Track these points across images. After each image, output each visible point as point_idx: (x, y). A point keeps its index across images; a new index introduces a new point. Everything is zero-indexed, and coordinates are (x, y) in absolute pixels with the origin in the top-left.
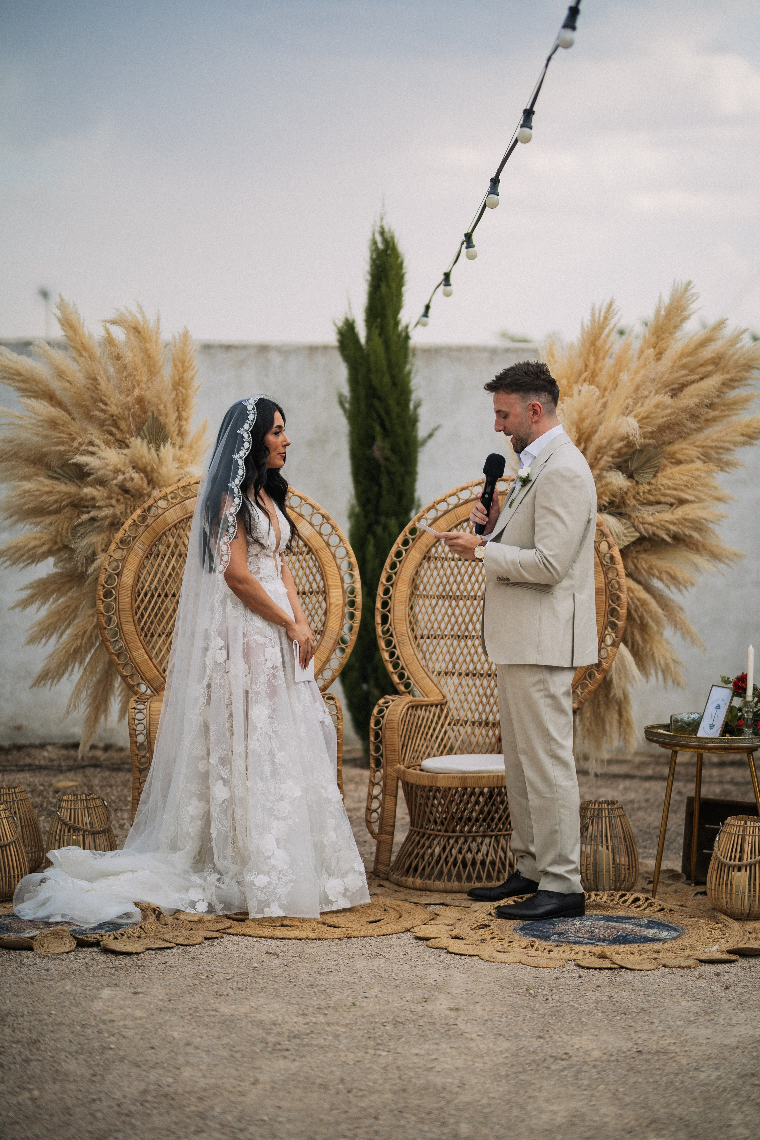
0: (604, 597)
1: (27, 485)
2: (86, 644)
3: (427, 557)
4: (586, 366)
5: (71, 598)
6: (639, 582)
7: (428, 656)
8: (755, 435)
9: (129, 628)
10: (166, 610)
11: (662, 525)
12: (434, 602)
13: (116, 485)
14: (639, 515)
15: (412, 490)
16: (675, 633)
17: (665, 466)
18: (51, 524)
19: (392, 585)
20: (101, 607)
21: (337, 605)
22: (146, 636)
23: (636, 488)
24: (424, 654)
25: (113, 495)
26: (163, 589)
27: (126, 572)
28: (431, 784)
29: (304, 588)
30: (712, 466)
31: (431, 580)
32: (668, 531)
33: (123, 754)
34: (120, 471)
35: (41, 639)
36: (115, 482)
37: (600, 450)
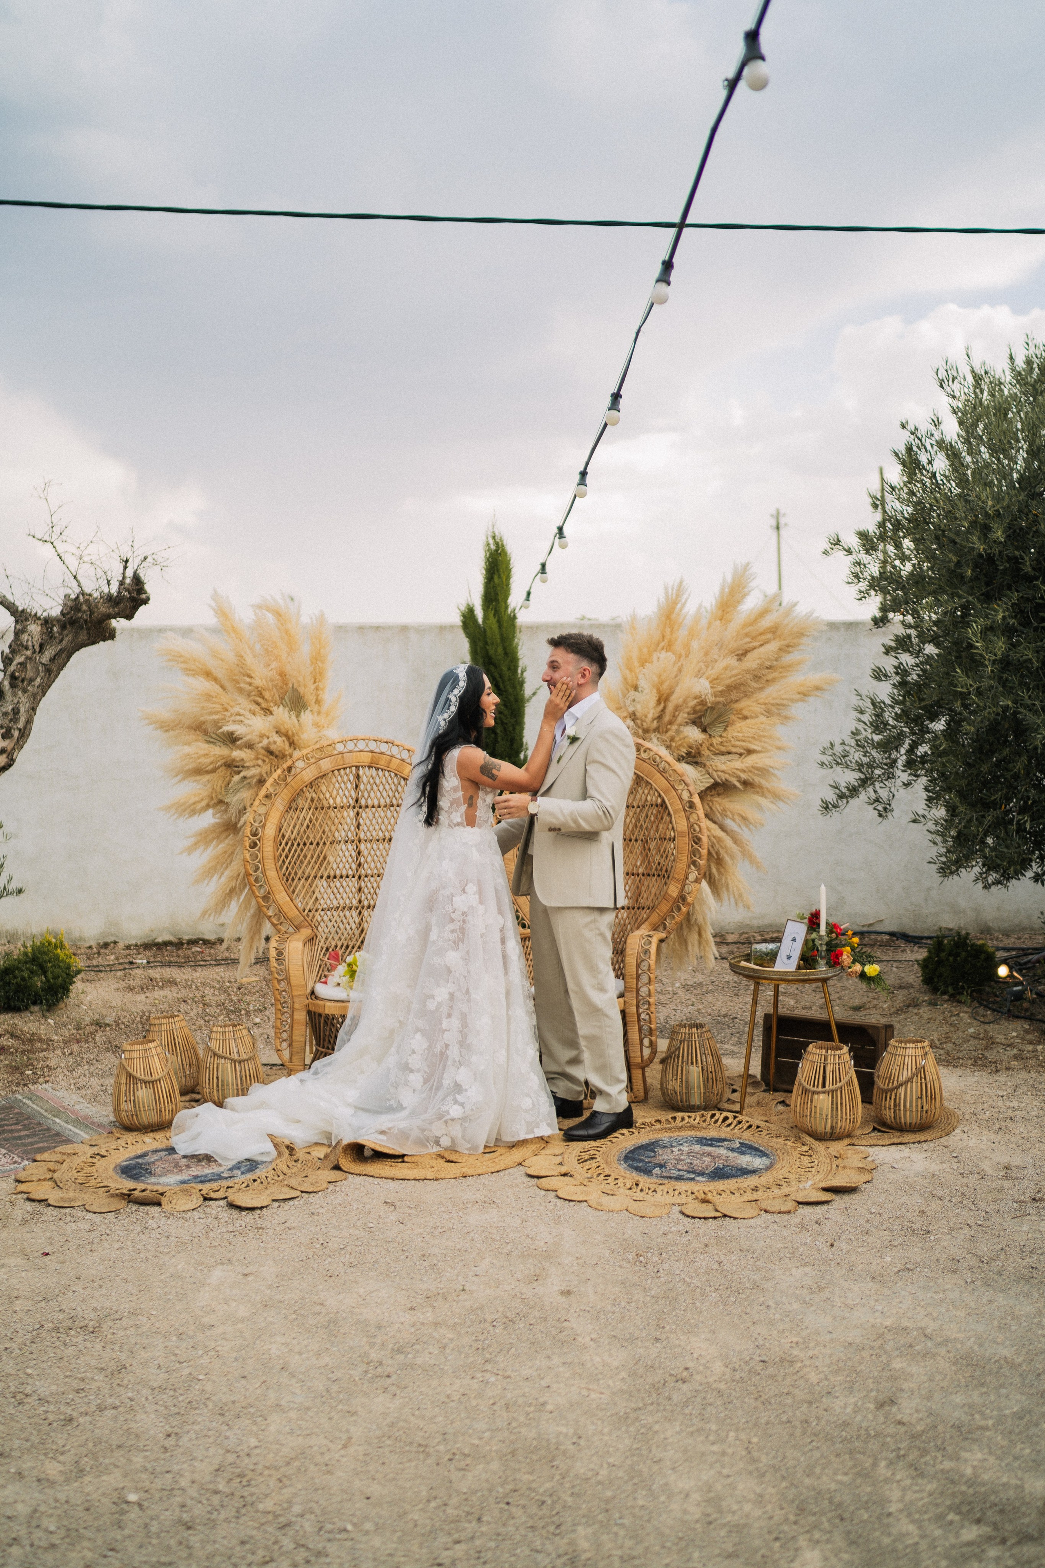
0: (687, 839)
1: (187, 749)
2: (240, 885)
4: (663, 637)
5: (227, 845)
6: (716, 823)
8: (809, 693)
9: (272, 874)
10: (305, 857)
11: (733, 772)
13: (262, 748)
14: (713, 763)
16: (744, 864)
17: (734, 721)
18: (208, 781)
22: (287, 880)
23: (710, 740)
25: (260, 756)
26: (302, 838)
27: (268, 825)
30: (775, 719)
32: (737, 777)
34: (265, 735)
35: (204, 880)
36: (261, 745)
37: (677, 708)
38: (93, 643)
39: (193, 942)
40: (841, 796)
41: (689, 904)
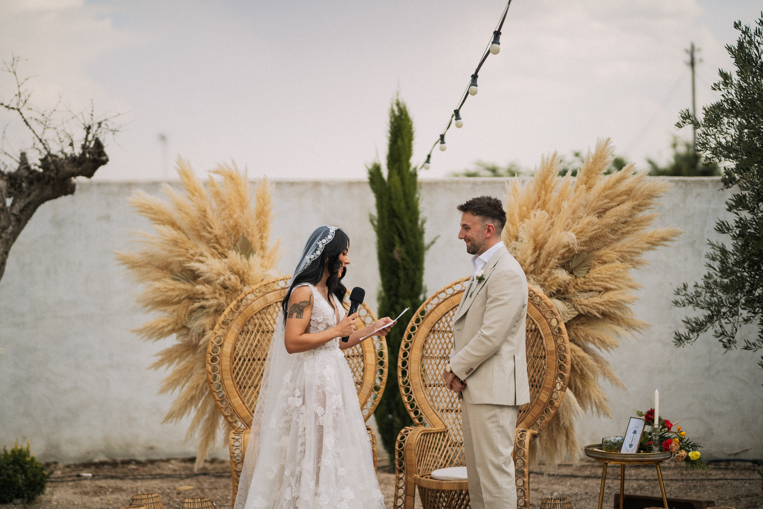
0: (555, 357)
1: (157, 284)
2: (199, 393)
3: (432, 331)
4: (539, 197)
5: (189, 362)
6: (579, 346)
7: (434, 398)
8: (656, 243)
9: (229, 382)
10: (254, 370)
11: (594, 306)
12: (438, 361)
13: (219, 284)
14: (578, 299)
15: (420, 280)
16: (604, 380)
17: (595, 265)
18: (174, 311)
19: (409, 350)
20: (209, 368)
21: (371, 365)
22: (240, 388)
23: (575, 280)
24: (432, 397)
25: (217, 291)
26: (252, 355)
27: (226, 344)
28: (438, 488)
29: (348, 353)
30: (627, 264)
31: (436, 347)
32: (598, 310)
33: (223, 465)
34: (222, 274)
35: (169, 390)
36: (218, 281)
37: (549, 255)
38: (56, 197)
39: (126, 463)
40: (692, 331)
41: (557, 408)
